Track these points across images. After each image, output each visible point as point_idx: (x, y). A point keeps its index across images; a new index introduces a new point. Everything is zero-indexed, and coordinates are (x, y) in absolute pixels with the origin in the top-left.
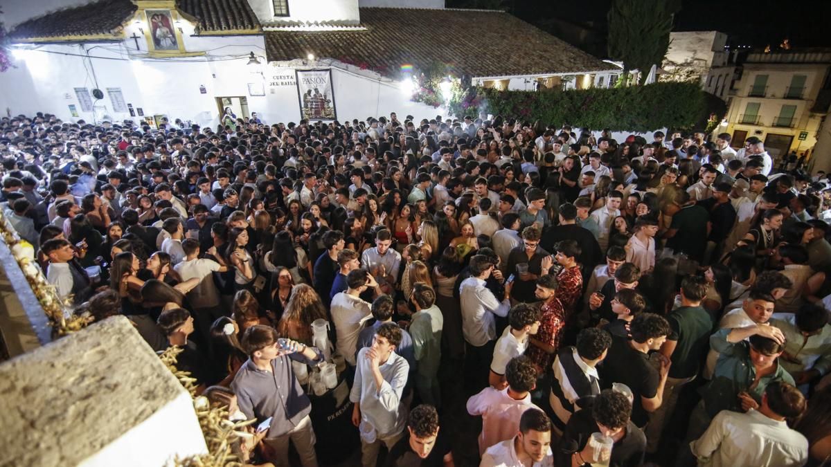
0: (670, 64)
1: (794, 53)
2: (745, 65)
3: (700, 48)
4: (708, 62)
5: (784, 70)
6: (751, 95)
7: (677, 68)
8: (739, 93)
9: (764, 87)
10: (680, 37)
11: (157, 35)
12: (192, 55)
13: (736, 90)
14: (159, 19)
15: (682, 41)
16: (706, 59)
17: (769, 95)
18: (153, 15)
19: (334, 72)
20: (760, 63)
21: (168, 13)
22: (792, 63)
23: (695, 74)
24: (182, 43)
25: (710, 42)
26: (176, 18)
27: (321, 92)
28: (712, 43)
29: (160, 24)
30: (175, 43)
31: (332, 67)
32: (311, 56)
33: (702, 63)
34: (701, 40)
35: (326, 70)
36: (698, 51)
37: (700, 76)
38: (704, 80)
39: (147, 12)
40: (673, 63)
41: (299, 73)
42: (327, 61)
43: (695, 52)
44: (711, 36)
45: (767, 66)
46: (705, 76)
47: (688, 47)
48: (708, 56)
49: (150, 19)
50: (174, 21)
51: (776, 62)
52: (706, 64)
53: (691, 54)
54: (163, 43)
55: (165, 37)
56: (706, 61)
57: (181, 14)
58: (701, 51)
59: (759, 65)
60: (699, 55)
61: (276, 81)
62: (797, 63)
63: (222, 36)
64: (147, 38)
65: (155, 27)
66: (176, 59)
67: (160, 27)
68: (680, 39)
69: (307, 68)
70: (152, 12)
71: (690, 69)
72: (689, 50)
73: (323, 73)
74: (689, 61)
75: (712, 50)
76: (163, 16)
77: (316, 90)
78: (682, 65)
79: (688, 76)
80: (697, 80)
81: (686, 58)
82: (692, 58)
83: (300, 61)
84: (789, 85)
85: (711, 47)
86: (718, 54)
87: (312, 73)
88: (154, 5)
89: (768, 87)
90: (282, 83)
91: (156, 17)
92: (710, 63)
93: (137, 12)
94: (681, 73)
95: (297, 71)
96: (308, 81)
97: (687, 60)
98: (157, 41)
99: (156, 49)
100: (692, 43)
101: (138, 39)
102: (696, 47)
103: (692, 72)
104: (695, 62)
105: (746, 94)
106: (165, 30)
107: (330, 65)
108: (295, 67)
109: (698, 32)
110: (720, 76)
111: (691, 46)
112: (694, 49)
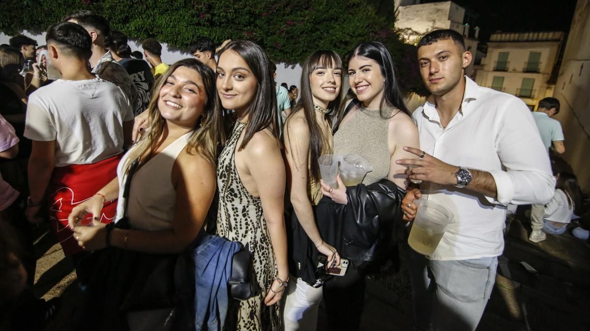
0: (414, 33)
1: (529, 33)
2: (489, 44)
3: (438, 18)
5: (522, 47)
6: (496, 70)
8: (486, 68)
9: (506, 63)
10: (421, 8)
13: (483, 65)
15: (423, 12)
17: (510, 69)
20: (500, 41)
22: (527, 41)
25: (446, 12)
28: (448, 12)
34: (438, 10)
36: (437, 21)
40: (416, 33)
43: (434, 21)
44: (447, 6)
45: (508, 44)
47: (428, 18)
48: (445, 25)
51: (514, 41)
53: (431, 24)
58: (440, 20)
59: (500, 43)
60: (438, 24)
62: (532, 41)
68: (421, 11)
72: (429, 20)
75: (449, 19)
81: (427, 28)
82: (432, 27)
84: (527, 61)
85: (447, 16)
86: (456, 25)
89: (509, 62)
100: (431, 14)
102: (434, 16)
105: (491, 68)
109: (436, 3)
111: (431, 16)
112: (433, 19)
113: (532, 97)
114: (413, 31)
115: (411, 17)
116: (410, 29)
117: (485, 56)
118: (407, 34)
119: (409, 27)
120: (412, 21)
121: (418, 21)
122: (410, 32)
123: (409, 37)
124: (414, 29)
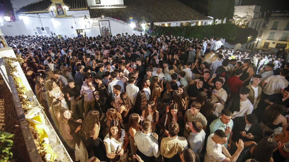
0: (239, 18)
2: (270, 18)
3: (249, 12)
4: (252, 17)
6: (272, 29)
7: (241, 19)
8: (267, 28)
10: (243, 8)
11: (58, 11)
12: (68, 16)
14: (59, 6)
16: (251, 15)
18: (57, 5)
19: (110, 21)
21: (61, 4)
23: (247, 21)
24: (65, 13)
25: (253, 9)
26: (63, 5)
27: (107, 27)
28: (254, 10)
29: (59, 7)
30: (63, 13)
31: (109, 20)
32: (103, 16)
33: (250, 17)
34: (250, 9)
35: (108, 21)
36: (249, 13)
37: (249, 22)
39: (55, 3)
40: (239, 17)
41: (100, 22)
42: (108, 18)
43: (247, 13)
44: (253, 7)
46: (250, 22)
47: (245, 11)
48: (252, 14)
49: (56, 6)
50: (63, 6)
52: (251, 17)
53: (246, 14)
54: (60, 13)
55: (60, 11)
56: (251, 16)
57: (64, 4)
58: (250, 13)
60: (249, 14)
61: (93, 24)
63: (77, 10)
64: (55, 11)
65: (57, 8)
66: (64, 18)
67: (59, 8)
68: (242, 8)
69: (102, 20)
70: (56, 3)
71: (245, 19)
72: (245, 12)
73: (107, 21)
74: (245, 17)
75: (254, 12)
76: (59, 5)
77: (105, 27)
78: (243, 18)
79: (244, 22)
80: (248, 24)
82: (246, 15)
83: (100, 18)
85: (253, 11)
86: (256, 14)
87: (104, 21)
88: (57, 2)
89: (278, 26)
90: (95, 25)
91: (58, 5)
92: (253, 17)
93: (52, 4)
94: (242, 21)
95: (99, 21)
96: (103, 24)
97: (244, 16)
98: (58, 13)
99: (58, 15)
100: (246, 10)
101: (53, 12)
102: (248, 11)
103: (246, 20)
104: (247, 17)
105: (270, 28)
106: (60, 9)
107: (109, 19)
108: (98, 20)
109: (249, 6)
110: (258, 22)
111: (246, 11)
112: (248, 12)
113: (286, 40)
114: (238, 17)
115: (238, 11)
116: (237, 16)
118: (235, 18)
119: (236, 15)
120: (238, 12)
121: (241, 13)
122: (237, 17)
123: (236, 19)
124: (239, 16)
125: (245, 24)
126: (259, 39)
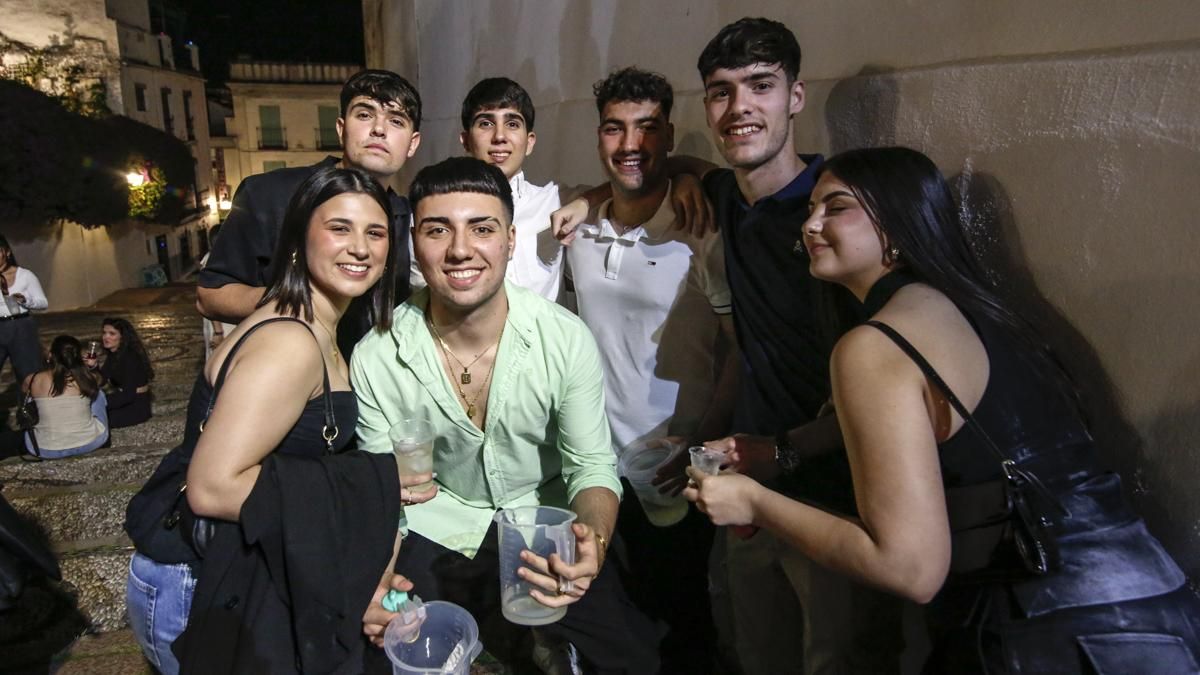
0: (15, 47)
1: (305, 65)
3: (76, 10)
4: (109, 45)
5: (300, 96)
6: (265, 147)
7: (36, 59)
8: (242, 144)
9: (278, 129)
13: (234, 137)
16: (103, 37)
17: (293, 145)
20: (254, 81)
22: (306, 82)
23: (88, 74)
33: (97, 48)
36: (75, 17)
37: (101, 79)
38: (116, 88)
40: (21, 47)
43: (68, 17)
45: (270, 87)
46: (113, 79)
47: (46, 6)
48: (103, 31)
51: (281, 81)
52: (105, 51)
53: (60, 24)
56: (104, 42)
58: (84, 18)
59: (256, 85)
60: (82, 27)
62: (315, 83)
71: (71, 62)
72: (51, 12)
74: (61, 43)
75: (109, 16)
78: (47, 51)
79: (72, 80)
80: (98, 91)
81: (52, 33)
82: (66, 34)
84: (318, 126)
85: (103, 8)
86: (131, 32)
89: (285, 129)
92: (114, 49)
94: (52, 72)
97: (56, 38)
103: (78, 70)
104: (78, 44)
105: (254, 145)
110: (166, 90)
111: (53, 2)
112: (65, 10)
114: (8, 40)
117: (232, 116)
121: (15, 12)
124: (13, 35)
125: (80, 94)
126: (218, 199)
